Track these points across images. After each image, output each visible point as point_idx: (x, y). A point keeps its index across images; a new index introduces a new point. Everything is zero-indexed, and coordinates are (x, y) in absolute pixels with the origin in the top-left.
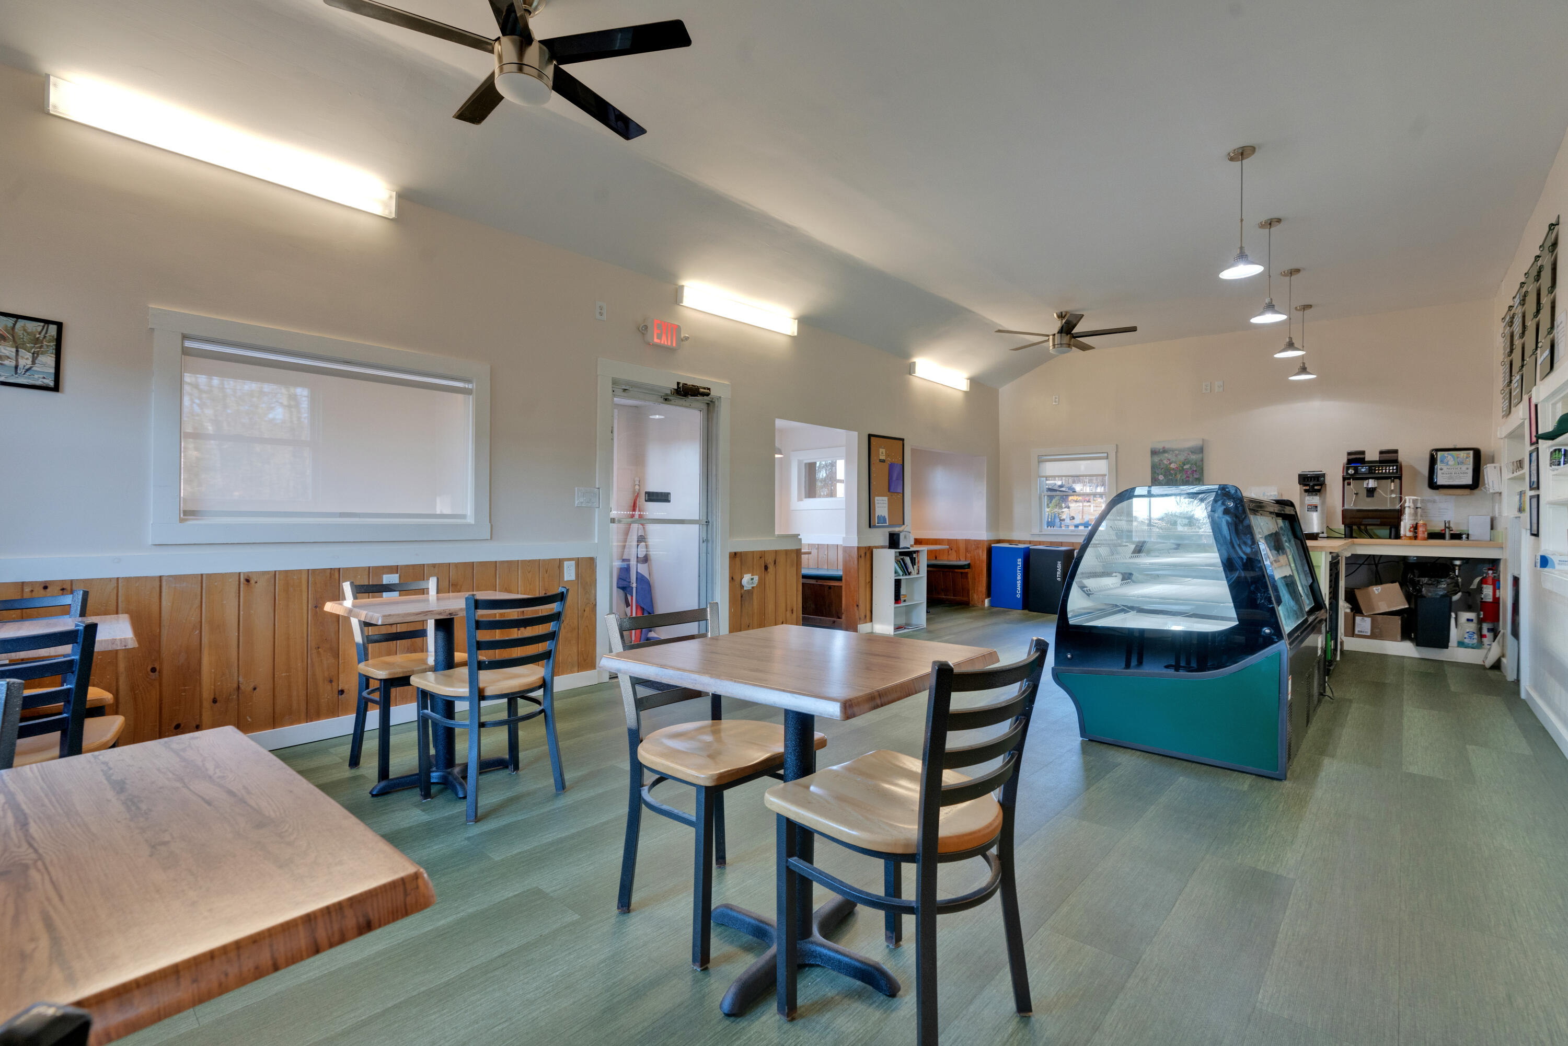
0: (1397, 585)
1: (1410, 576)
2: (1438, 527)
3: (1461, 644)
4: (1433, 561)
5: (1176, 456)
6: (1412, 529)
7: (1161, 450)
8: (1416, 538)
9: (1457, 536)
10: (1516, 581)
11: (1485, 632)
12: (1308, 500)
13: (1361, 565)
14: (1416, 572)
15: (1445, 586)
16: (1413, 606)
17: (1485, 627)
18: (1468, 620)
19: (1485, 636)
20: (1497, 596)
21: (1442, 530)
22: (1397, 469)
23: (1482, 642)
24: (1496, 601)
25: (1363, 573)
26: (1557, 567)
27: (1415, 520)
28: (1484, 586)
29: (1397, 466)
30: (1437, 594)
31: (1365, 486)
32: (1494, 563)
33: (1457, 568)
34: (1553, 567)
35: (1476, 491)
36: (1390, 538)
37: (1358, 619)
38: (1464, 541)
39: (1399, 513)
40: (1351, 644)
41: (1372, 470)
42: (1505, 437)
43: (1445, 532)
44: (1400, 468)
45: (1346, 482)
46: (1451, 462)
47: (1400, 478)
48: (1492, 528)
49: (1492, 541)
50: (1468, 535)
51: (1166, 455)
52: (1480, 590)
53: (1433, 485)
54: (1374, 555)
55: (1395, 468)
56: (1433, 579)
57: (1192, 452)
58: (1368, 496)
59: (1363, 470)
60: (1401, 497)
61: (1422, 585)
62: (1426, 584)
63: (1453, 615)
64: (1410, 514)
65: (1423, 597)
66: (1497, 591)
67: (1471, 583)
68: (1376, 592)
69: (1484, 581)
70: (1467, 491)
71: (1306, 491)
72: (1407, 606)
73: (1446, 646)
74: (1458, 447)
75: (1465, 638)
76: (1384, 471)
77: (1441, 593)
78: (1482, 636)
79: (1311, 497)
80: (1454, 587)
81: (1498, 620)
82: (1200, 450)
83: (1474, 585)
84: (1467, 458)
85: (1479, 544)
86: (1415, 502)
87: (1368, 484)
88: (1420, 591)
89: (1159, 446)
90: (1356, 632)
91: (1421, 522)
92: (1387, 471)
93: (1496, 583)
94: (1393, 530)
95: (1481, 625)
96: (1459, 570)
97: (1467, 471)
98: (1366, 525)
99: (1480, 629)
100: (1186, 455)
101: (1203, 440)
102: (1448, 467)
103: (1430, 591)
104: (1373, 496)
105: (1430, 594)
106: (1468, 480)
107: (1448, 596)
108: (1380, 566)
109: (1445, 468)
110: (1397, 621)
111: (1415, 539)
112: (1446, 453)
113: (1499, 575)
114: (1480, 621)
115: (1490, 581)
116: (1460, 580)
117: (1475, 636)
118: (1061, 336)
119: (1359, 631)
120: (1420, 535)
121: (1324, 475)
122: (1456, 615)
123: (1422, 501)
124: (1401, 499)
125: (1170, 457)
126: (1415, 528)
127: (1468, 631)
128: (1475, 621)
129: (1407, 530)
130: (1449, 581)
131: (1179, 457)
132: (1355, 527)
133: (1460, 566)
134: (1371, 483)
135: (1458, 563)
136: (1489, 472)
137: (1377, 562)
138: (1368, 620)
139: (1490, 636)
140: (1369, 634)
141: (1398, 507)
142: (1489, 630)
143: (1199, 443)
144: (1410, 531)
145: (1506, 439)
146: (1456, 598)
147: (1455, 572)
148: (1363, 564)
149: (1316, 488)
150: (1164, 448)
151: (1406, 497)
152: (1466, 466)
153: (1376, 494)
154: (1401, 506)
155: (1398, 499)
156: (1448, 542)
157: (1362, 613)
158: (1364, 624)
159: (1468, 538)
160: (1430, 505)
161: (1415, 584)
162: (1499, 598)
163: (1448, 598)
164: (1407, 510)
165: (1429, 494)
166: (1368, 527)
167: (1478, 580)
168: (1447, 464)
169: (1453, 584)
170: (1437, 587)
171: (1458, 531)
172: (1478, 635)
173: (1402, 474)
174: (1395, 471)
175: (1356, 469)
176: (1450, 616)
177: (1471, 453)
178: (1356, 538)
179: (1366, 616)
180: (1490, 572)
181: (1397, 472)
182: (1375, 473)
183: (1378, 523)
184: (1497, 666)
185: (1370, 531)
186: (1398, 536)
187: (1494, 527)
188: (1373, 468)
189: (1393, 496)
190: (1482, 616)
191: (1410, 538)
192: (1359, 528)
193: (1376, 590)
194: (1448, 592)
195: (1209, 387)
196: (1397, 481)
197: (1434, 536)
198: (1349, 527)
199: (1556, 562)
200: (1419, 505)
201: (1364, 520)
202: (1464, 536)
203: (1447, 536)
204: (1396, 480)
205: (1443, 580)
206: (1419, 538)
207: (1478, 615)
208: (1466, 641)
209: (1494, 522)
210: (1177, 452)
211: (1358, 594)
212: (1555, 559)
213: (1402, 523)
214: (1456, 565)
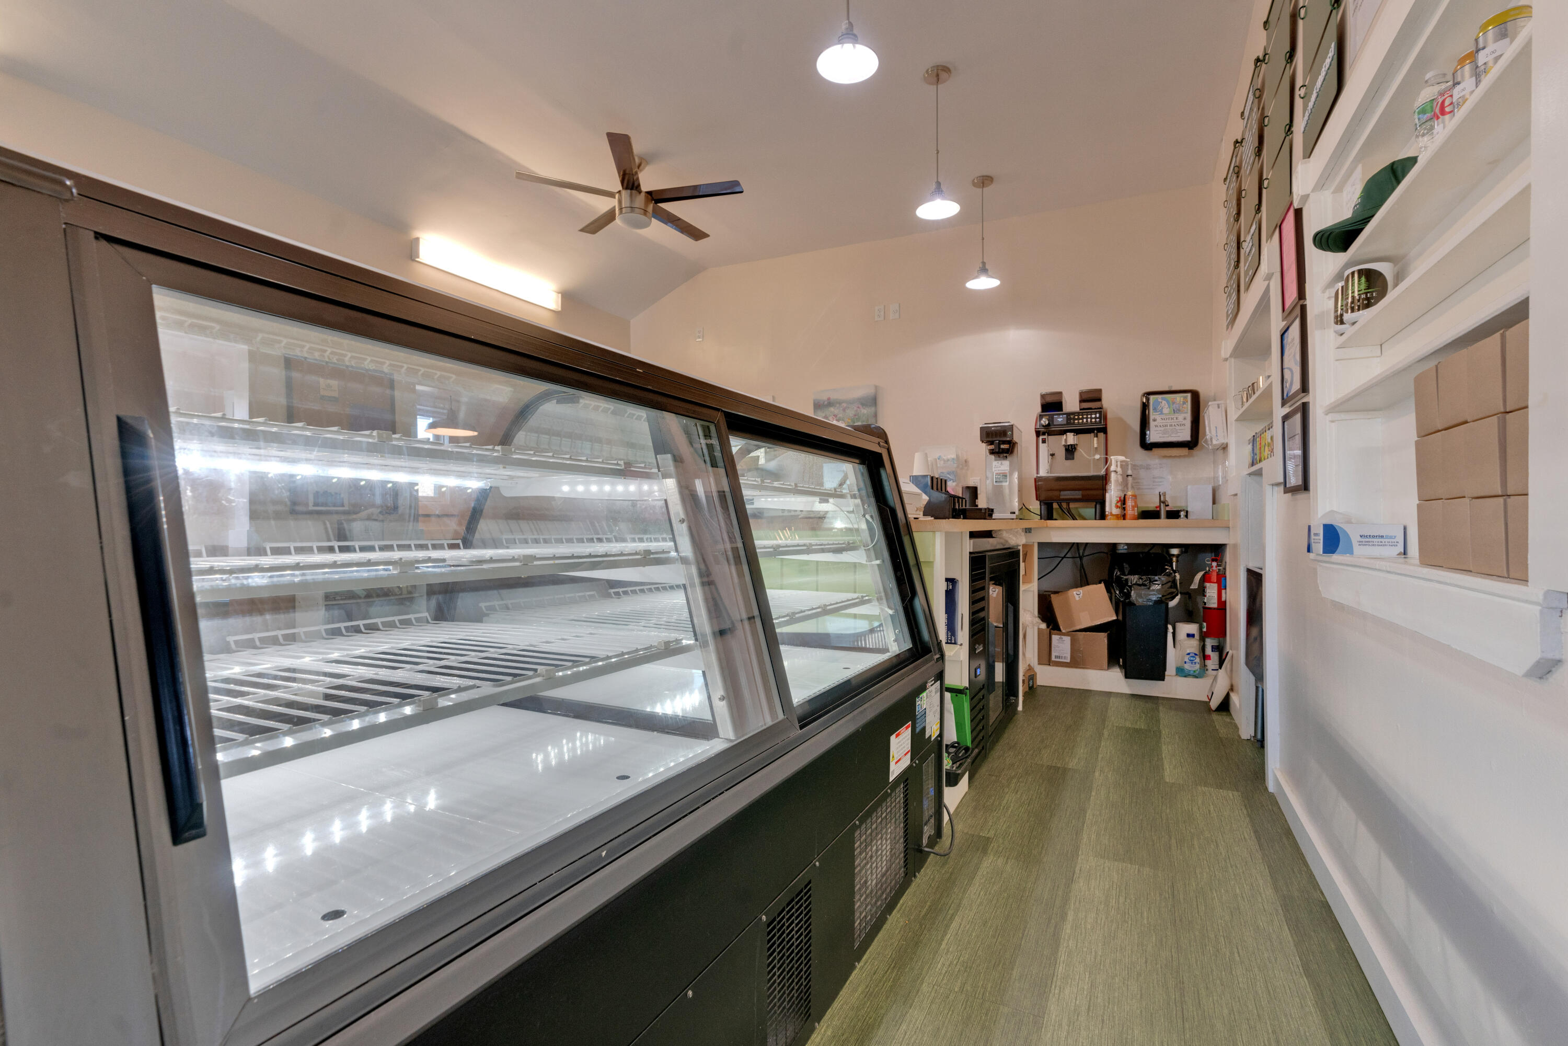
0: (1102, 586)
1: (1117, 573)
2: (1152, 503)
3: (1181, 672)
4: (1146, 550)
5: (844, 410)
6: (1119, 504)
7: (826, 403)
8: (1124, 517)
9: (1173, 515)
10: (1255, 579)
11: (1209, 651)
12: (996, 467)
13: (1063, 558)
14: (1126, 565)
15: (1159, 587)
16: (1120, 618)
17: (1210, 642)
18: (1189, 635)
19: (1208, 657)
20: (1223, 599)
21: (1157, 507)
22: (1100, 418)
23: (1205, 666)
24: (1222, 605)
25: (1067, 569)
26: (1357, 550)
27: (1123, 491)
28: (1207, 585)
29: (1100, 413)
30: (1150, 600)
31: (1064, 443)
32: (1217, 550)
33: (1174, 559)
34: (1350, 551)
35: (1195, 451)
36: (1095, 519)
37: (1055, 638)
38: (1182, 520)
39: (1104, 480)
40: (1047, 676)
41: (1071, 419)
42: (1231, 356)
43: (1160, 509)
44: (1103, 416)
45: (1041, 437)
46: (1166, 411)
47: (1104, 430)
48: (1214, 503)
49: (1216, 520)
50: (1187, 512)
51: (832, 409)
52: (1202, 591)
53: (1146, 446)
54: (1077, 543)
55: (1098, 415)
56: (1144, 577)
57: (863, 404)
58: (1067, 459)
59: (1060, 420)
60: (1106, 458)
61: (1130, 587)
62: (1136, 584)
63: (1170, 627)
64: (1117, 481)
65: (1132, 604)
66: (1223, 591)
67: (1191, 581)
68: (1077, 598)
69: (1205, 579)
70: (1184, 451)
71: (992, 452)
72: (1115, 618)
73: (1161, 677)
74: (1174, 389)
75: (1185, 663)
76: (1085, 420)
77: (1154, 598)
78: (1205, 657)
79: (1000, 462)
80: (1171, 587)
81: (1224, 635)
82: (873, 401)
83: (1195, 585)
84: (1184, 403)
85: (1201, 525)
86: (1124, 466)
87: (1066, 440)
88: (1128, 595)
89: (824, 397)
90: (1053, 658)
91: (1129, 493)
92: (1089, 420)
93: (1221, 580)
94: (1098, 506)
95: (1204, 641)
96: (1177, 561)
97: (1184, 422)
98: (1069, 501)
99: (1203, 648)
100: (855, 408)
101: (876, 387)
102: (1163, 417)
103: (1140, 596)
104: (1073, 459)
105: (1140, 600)
106: (1186, 436)
107: (1162, 603)
108: (1085, 559)
109: (1158, 418)
110: (1102, 639)
111: (1124, 519)
112: (1159, 397)
113: (1225, 569)
114: (1203, 637)
115: (1214, 578)
116: (1178, 576)
117: (1198, 660)
118: (631, 195)
119: (1056, 657)
120: (1130, 512)
121: (1011, 427)
122: (1174, 628)
123: (1134, 467)
124: (1107, 460)
125: (836, 412)
126: (1123, 501)
127: (1188, 652)
128: (1197, 636)
129: (1113, 505)
130: (1164, 579)
131: (848, 411)
132: (1055, 506)
133: (1178, 556)
134: (1071, 439)
135: (1175, 551)
136: (1212, 418)
137: (1081, 554)
138: (1067, 639)
139: (1214, 656)
140: (1068, 660)
141: (1103, 472)
142: (1214, 648)
143: (870, 391)
144: (1117, 507)
145: (1233, 360)
146: (1172, 604)
147: (1172, 566)
148: (1065, 557)
149: (1002, 446)
150: (829, 399)
151: (1112, 457)
152: (1183, 415)
153: (1076, 454)
154: (1107, 469)
155: (1103, 461)
156: (1163, 521)
157: (1060, 630)
158: (1062, 646)
159: (1186, 516)
160: (1142, 473)
161: (1122, 585)
162: (1225, 602)
163: (1163, 606)
164: (1113, 476)
165: (1142, 456)
166: (1072, 505)
167: (1199, 576)
168: (1162, 413)
169: (1169, 584)
170: (1149, 588)
171: (1175, 507)
172: (1200, 657)
173: (1106, 425)
174: (1098, 420)
175: (1051, 420)
176: (1167, 629)
177: (1189, 395)
178: (1056, 520)
179: (1064, 634)
180: (1214, 564)
181: (1100, 421)
182: (1074, 423)
183: (1080, 497)
184: (1225, 706)
185: (1073, 511)
186: (1103, 516)
187: (1217, 501)
188: (1072, 416)
189: (1097, 457)
190: (1205, 630)
191: (1117, 517)
192: (1060, 507)
193: (1077, 594)
194: (1163, 596)
195: (882, 313)
196: (1101, 435)
197: (1149, 515)
198: (1045, 504)
199: (1355, 539)
200: (1130, 472)
201: (1062, 493)
202: (1182, 514)
203: (1163, 514)
204: (1099, 434)
205: (1156, 578)
206: (1128, 516)
207: (1201, 628)
208: (1187, 667)
209: (1217, 493)
210: (844, 405)
211: (1055, 600)
212: (1353, 533)
213: (1107, 495)
214: (1173, 555)
